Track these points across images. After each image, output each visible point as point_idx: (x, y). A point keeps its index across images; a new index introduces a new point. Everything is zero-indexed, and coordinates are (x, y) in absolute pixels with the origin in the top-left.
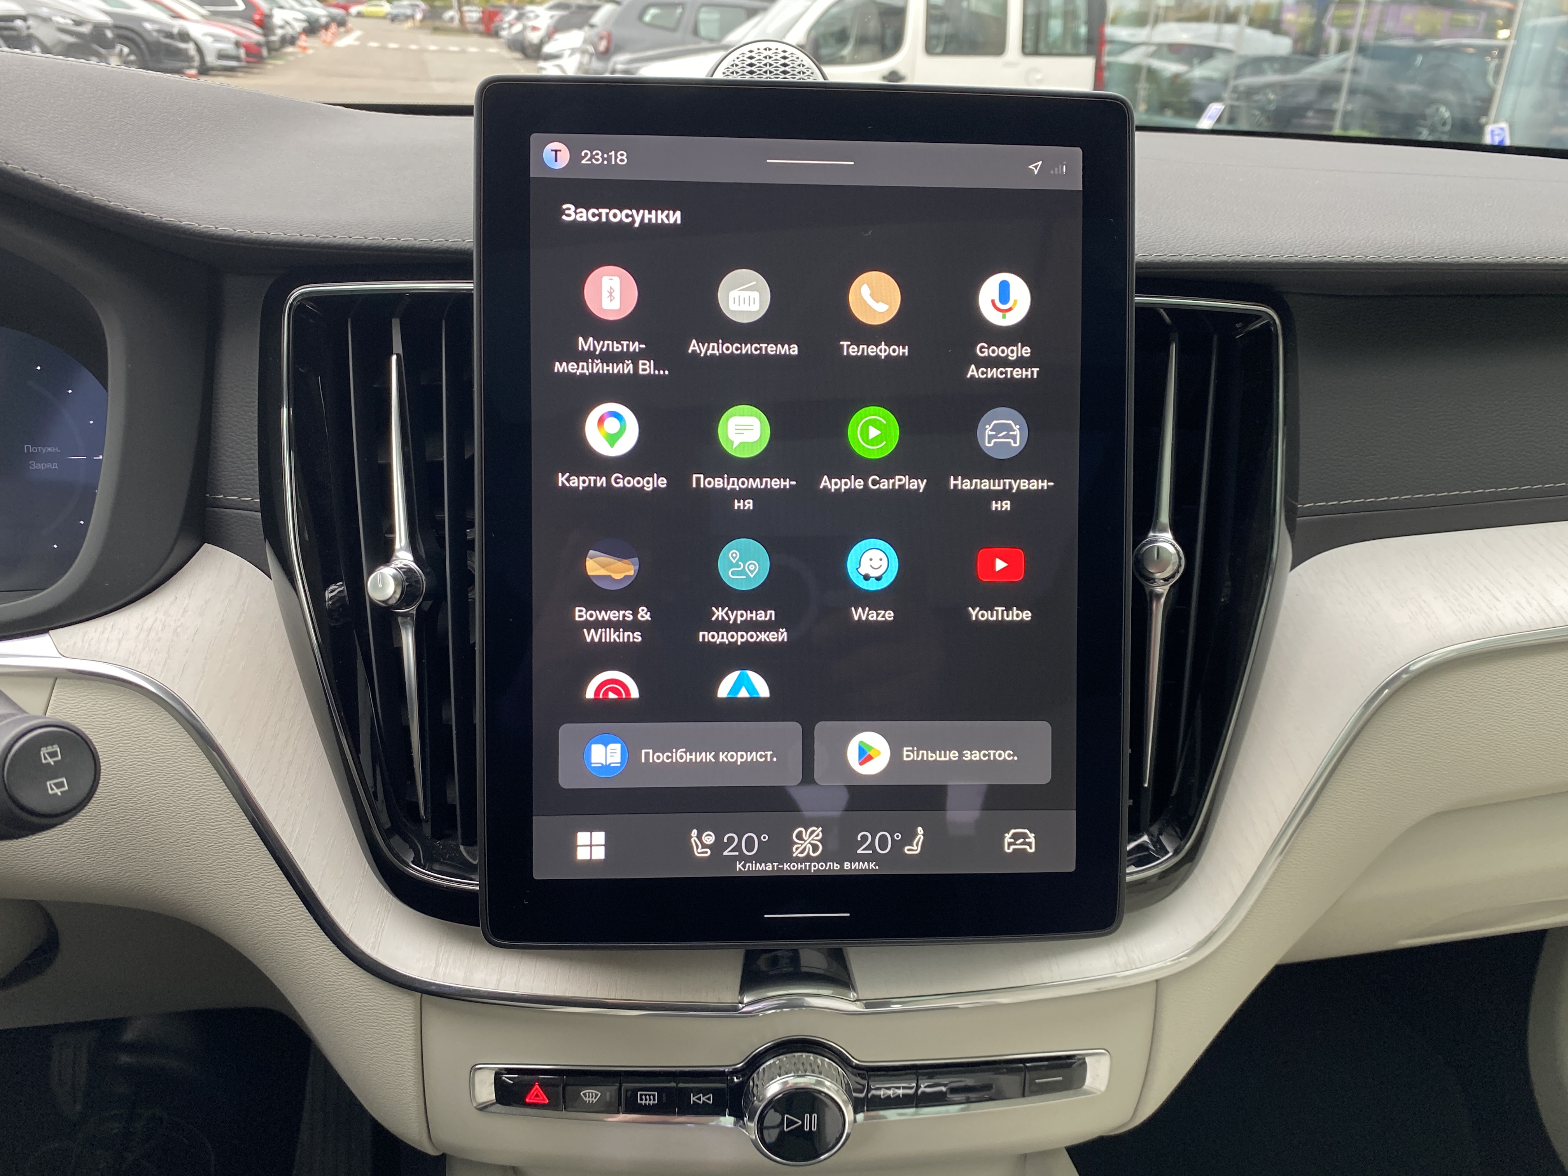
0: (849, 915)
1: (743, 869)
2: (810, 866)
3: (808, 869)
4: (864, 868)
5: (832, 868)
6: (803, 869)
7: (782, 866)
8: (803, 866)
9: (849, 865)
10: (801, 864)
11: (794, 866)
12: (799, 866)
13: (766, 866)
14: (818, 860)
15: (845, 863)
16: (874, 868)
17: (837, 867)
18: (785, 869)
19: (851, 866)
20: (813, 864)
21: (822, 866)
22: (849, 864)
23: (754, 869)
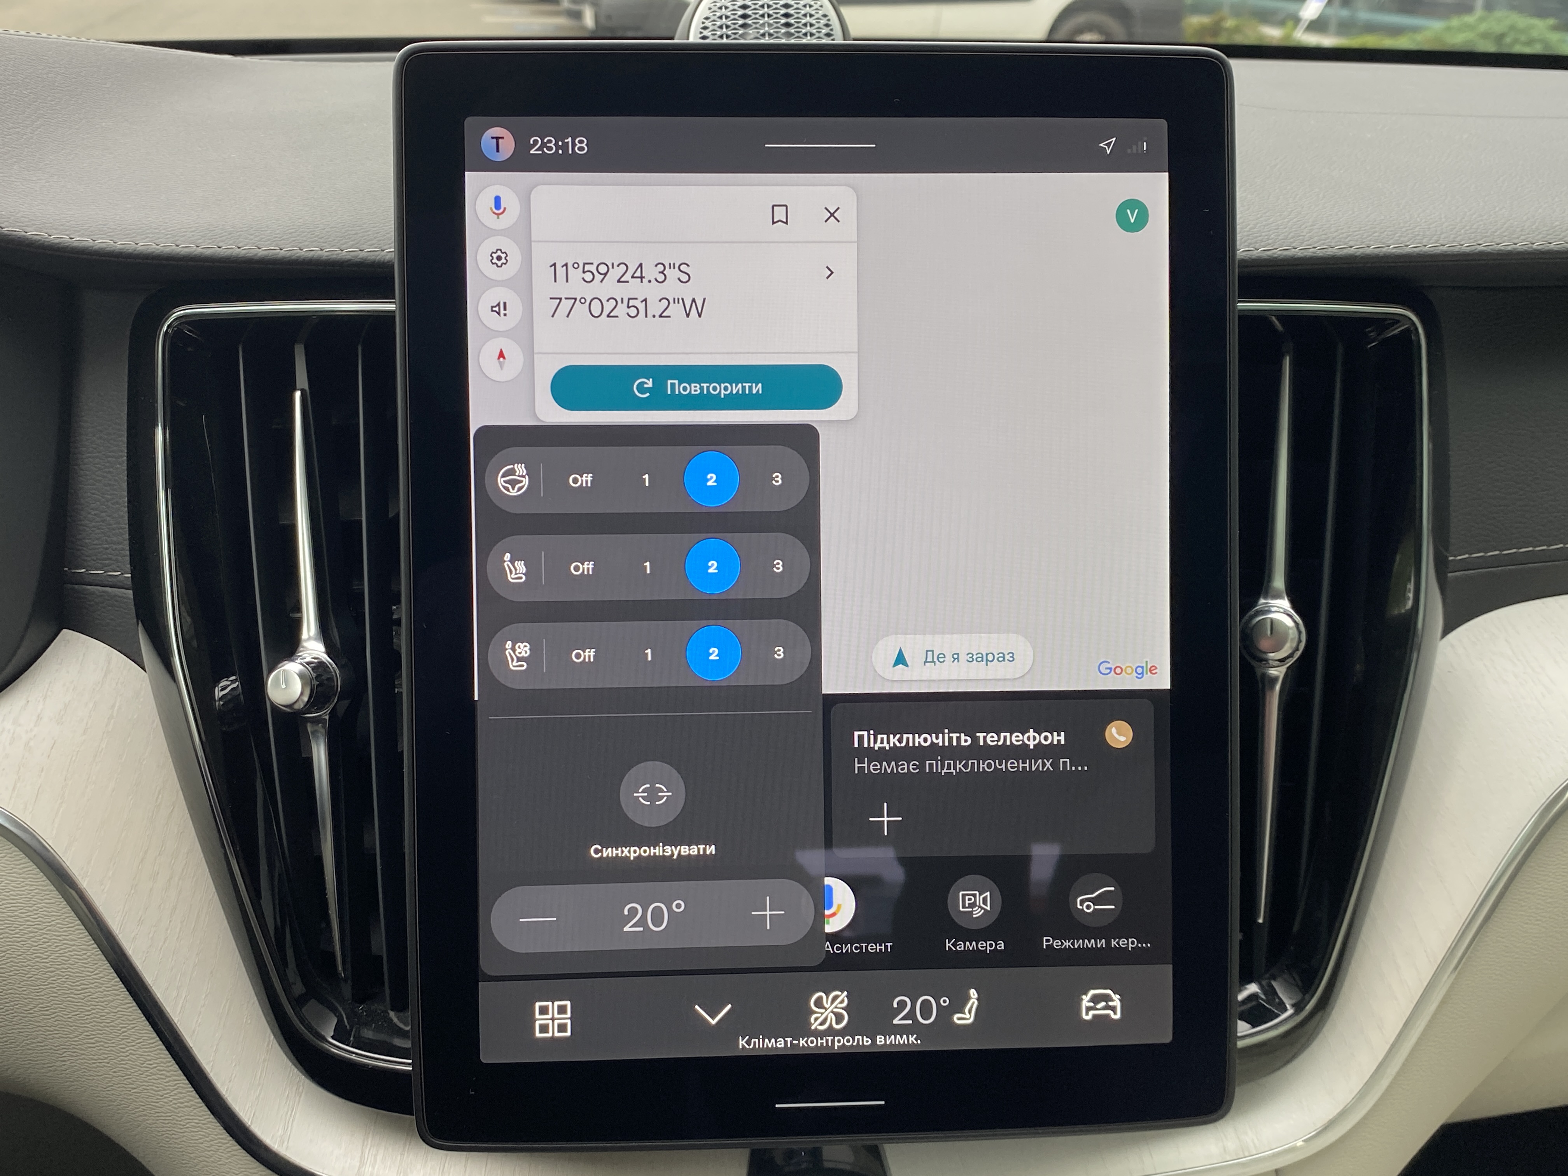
0: (883, 1103)
1: (747, 1047)
2: (833, 1041)
3: (830, 1044)
4: (902, 1042)
5: (861, 1044)
6: (825, 1045)
7: (797, 1042)
8: (824, 1041)
9: (883, 1039)
10: (822, 1039)
11: (812, 1042)
12: (820, 1041)
13: (776, 1042)
14: (842, 1033)
15: (878, 1037)
16: (915, 1042)
17: (867, 1041)
18: (801, 1045)
19: (885, 1040)
20: (836, 1038)
21: (848, 1041)
22: (883, 1037)
23: (761, 1046)
